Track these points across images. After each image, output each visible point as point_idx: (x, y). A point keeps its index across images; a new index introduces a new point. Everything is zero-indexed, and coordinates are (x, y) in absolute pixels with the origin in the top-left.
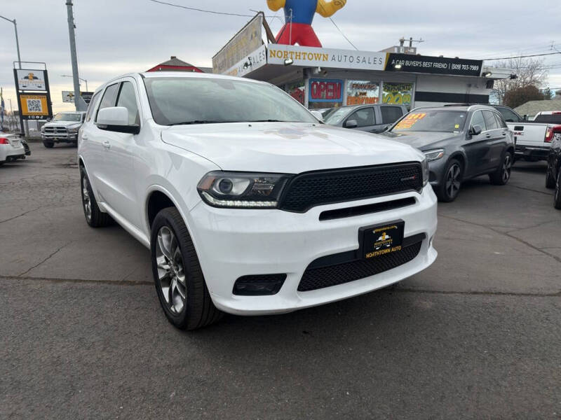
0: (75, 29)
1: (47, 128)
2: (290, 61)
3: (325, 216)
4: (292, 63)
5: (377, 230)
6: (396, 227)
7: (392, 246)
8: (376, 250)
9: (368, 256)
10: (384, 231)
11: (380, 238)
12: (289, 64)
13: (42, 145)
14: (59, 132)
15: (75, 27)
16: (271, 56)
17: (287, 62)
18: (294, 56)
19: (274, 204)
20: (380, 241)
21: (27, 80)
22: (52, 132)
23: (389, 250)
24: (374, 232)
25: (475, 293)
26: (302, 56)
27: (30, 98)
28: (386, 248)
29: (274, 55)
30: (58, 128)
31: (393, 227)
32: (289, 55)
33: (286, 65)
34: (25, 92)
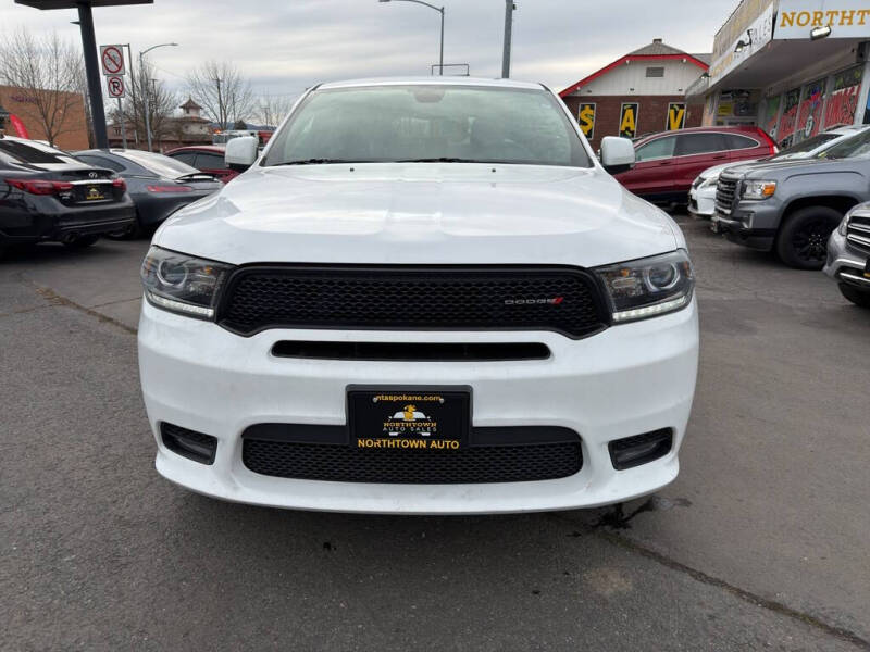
0: (514, 11)
2: (824, 30)
3: (282, 349)
4: (828, 34)
5: (382, 397)
6: (442, 400)
7: (434, 436)
8: (386, 436)
9: (361, 443)
10: (409, 403)
11: (399, 415)
12: (820, 37)
15: (514, 7)
16: (783, 25)
17: (816, 33)
18: (837, 19)
19: (210, 312)
20: (400, 420)
23: (423, 444)
24: (375, 399)
25: (776, 607)
26: (857, 19)
28: (419, 437)
29: (791, 23)
31: (431, 398)
32: (825, 20)
33: (814, 38)
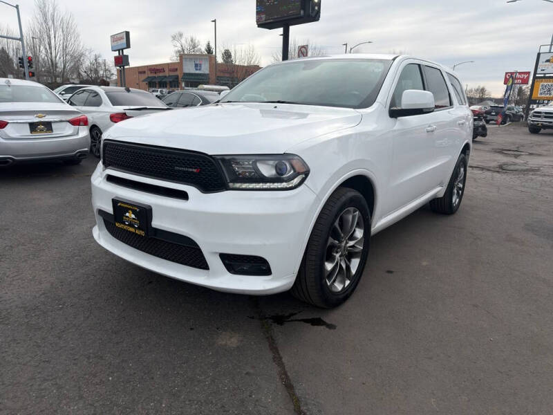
1: (535, 112)
5: (122, 204)
6: (138, 210)
7: (138, 228)
8: (124, 223)
9: (117, 225)
11: (127, 215)
13: (527, 130)
14: (546, 117)
20: (128, 217)
21: (548, 63)
22: (539, 117)
23: (134, 231)
24: (119, 205)
27: (545, 82)
28: (134, 227)
30: (546, 113)
31: (135, 209)
34: (547, 75)
